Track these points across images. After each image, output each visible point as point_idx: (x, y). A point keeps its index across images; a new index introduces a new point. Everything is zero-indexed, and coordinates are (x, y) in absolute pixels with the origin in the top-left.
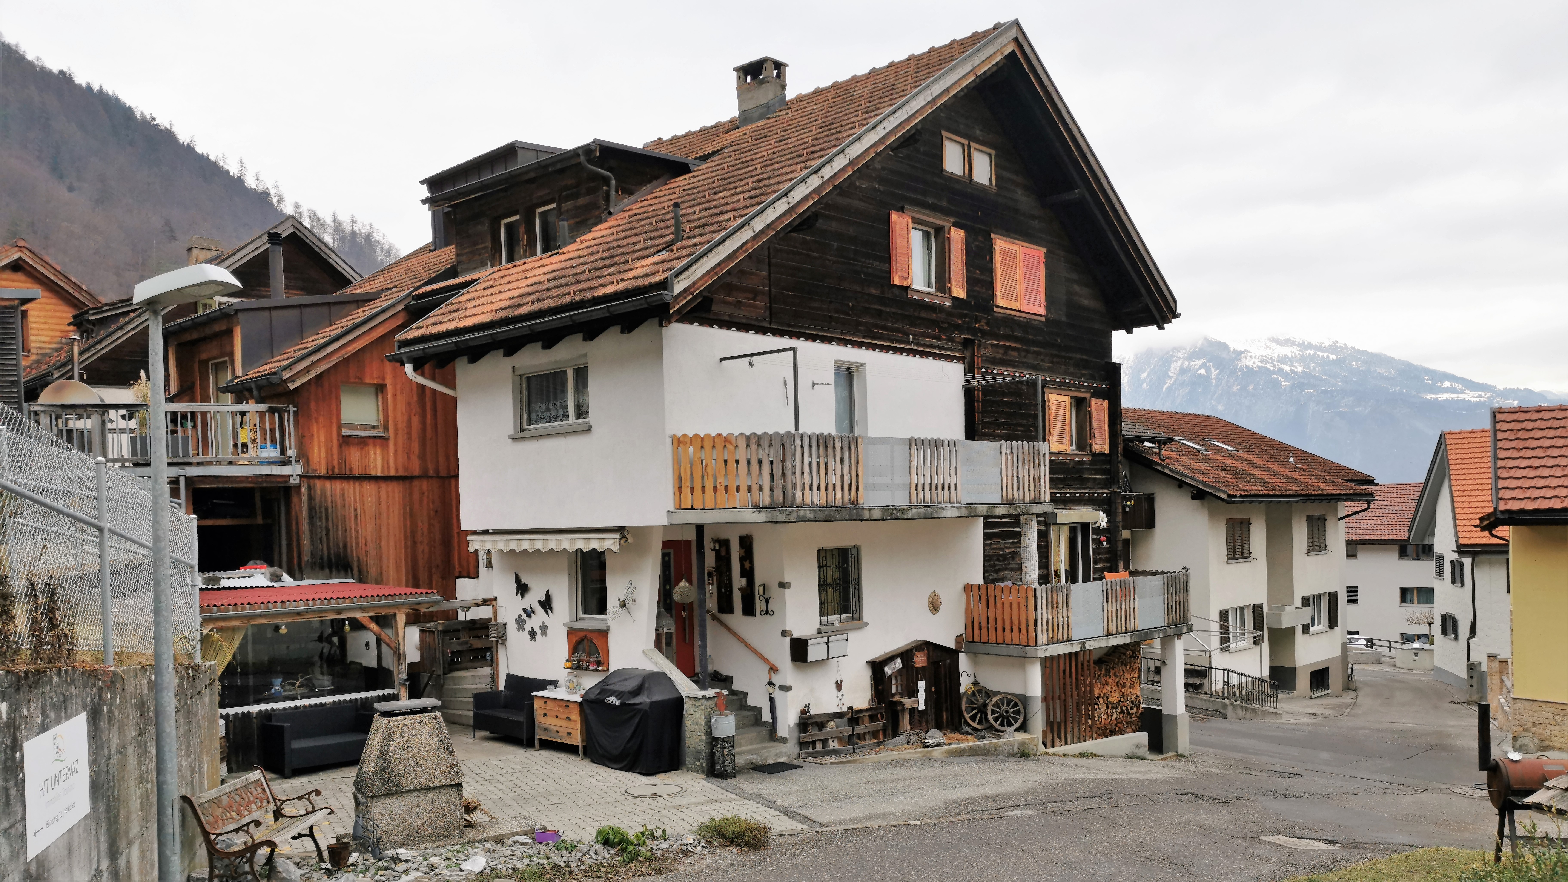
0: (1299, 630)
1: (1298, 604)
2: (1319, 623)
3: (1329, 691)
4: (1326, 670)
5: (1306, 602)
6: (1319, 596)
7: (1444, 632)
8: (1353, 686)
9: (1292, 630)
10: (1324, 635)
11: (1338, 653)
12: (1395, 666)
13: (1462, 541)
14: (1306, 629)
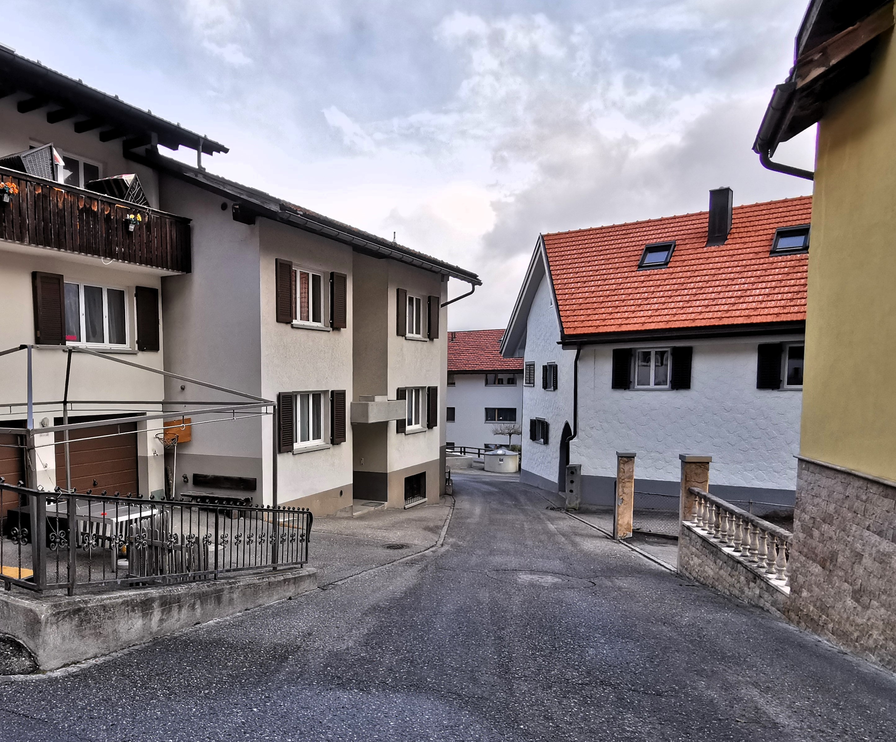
0: (393, 426)
1: (392, 395)
2: (417, 422)
3: (426, 499)
4: (423, 475)
5: (401, 394)
6: (417, 390)
7: (533, 437)
8: (450, 491)
9: (384, 425)
10: (421, 435)
11: (436, 456)
12: (483, 469)
13: (566, 332)
14: (401, 427)
